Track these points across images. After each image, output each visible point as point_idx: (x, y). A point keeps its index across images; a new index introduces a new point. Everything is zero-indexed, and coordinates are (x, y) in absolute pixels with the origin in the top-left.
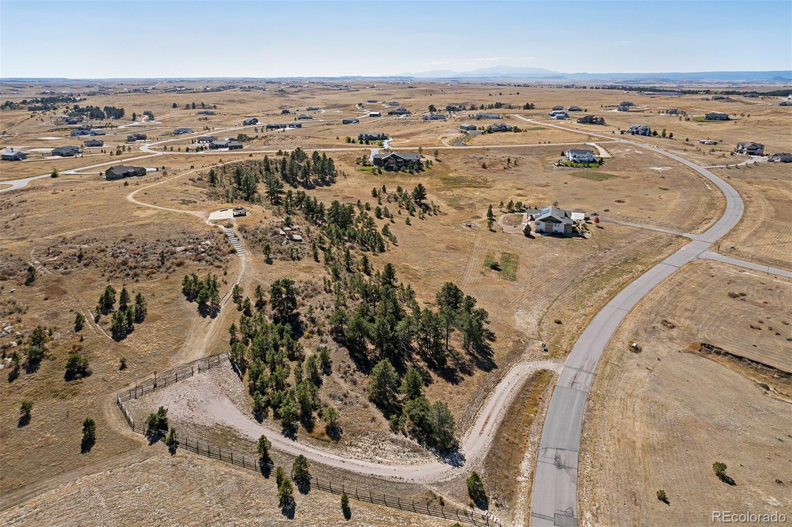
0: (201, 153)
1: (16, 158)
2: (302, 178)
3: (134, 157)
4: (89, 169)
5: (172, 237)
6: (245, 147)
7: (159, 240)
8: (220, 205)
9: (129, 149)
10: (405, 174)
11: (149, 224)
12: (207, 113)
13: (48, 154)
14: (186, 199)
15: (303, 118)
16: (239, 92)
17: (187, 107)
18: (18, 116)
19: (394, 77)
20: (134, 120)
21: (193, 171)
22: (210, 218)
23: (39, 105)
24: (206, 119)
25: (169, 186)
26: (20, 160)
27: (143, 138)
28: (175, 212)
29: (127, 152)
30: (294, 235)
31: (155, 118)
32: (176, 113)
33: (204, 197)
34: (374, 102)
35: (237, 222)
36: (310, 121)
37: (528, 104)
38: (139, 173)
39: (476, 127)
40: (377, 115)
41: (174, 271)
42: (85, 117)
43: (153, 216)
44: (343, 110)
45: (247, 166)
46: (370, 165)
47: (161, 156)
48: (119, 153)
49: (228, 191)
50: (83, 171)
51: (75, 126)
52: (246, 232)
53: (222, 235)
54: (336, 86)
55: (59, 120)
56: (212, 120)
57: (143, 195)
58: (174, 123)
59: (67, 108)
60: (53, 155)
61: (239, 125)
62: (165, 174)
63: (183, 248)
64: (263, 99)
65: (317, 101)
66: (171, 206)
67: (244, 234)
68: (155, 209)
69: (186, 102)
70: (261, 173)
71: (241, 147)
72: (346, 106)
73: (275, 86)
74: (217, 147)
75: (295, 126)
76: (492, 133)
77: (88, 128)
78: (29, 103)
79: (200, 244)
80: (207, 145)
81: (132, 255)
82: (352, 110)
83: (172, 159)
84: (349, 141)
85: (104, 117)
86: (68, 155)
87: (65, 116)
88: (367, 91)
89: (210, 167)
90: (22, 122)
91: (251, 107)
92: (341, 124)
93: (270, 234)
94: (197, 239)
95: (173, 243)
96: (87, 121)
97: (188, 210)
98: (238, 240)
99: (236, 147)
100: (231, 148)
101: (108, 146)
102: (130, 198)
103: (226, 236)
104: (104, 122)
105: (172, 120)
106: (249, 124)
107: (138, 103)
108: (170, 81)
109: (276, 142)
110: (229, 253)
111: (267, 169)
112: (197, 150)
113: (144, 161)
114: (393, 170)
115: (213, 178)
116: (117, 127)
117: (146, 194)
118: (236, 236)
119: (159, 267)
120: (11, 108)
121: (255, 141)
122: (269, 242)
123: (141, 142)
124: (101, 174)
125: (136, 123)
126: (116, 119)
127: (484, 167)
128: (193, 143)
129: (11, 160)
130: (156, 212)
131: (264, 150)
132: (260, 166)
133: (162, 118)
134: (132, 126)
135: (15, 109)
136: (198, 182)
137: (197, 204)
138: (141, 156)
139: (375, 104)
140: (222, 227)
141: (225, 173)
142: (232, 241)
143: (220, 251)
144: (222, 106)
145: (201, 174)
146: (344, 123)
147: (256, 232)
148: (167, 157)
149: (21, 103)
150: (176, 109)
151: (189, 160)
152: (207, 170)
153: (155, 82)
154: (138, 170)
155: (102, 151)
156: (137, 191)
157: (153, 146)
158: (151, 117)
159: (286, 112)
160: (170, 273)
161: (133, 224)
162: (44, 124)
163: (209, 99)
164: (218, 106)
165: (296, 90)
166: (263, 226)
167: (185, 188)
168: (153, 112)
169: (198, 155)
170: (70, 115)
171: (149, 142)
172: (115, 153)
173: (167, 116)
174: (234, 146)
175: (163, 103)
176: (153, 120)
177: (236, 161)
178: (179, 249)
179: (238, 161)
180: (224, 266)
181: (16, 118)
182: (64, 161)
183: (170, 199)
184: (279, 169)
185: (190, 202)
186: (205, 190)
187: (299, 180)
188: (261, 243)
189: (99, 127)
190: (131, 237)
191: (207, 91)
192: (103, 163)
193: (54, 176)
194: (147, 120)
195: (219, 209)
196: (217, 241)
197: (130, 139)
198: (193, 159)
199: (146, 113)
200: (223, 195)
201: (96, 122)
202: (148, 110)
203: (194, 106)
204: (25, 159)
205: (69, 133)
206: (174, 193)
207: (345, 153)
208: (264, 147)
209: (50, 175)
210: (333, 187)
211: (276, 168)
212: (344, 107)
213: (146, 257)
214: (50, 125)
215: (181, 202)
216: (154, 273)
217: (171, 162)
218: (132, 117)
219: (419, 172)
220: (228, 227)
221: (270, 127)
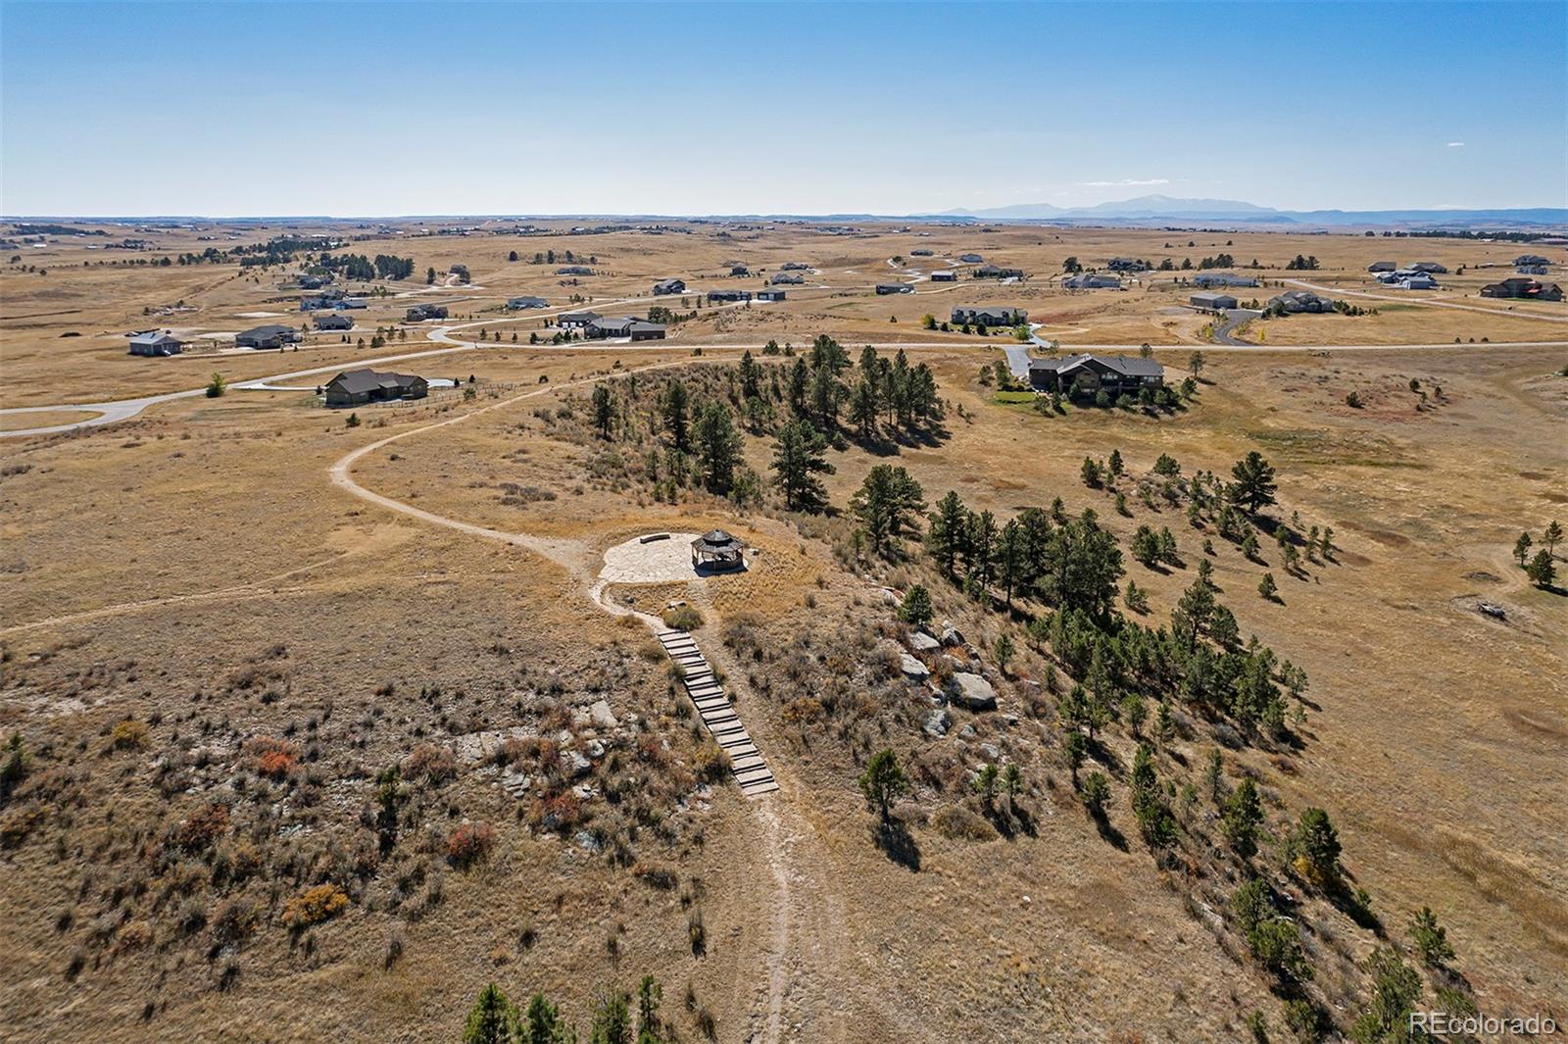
0: (566, 346)
1: (157, 352)
2: (852, 421)
3: (409, 352)
4: (299, 378)
5: (450, 675)
6: (669, 336)
7: (388, 692)
8: (635, 512)
9: (403, 335)
10: (1134, 416)
11: (366, 596)
12: (577, 272)
13: (228, 344)
14: (523, 484)
15: (783, 282)
16: (640, 235)
17: (538, 259)
18: (217, 273)
19: (936, 217)
20: (430, 282)
21: (545, 389)
22: (608, 574)
23: (264, 254)
24: (575, 283)
25: (472, 435)
26: (165, 355)
27: (439, 314)
28: (476, 538)
29: (396, 341)
30: (956, 675)
31: (472, 279)
32: (516, 270)
33: (581, 478)
34: (926, 254)
35: (718, 599)
36: (798, 287)
37: (1300, 259)
38: (408, 392)
39: (1236, 301)
40: (948, 278)
41: (436, 899)
42: (337, 275)
43: (391, 555)
44: (862, 270)
45: (693, 380)
46: (1020, 389)
47: (471, 352)
48: (377, 343)
49: (654, 457)
50: (284, 382)
51: (316, 292)
52: (758, 655)
53: (662, 669)
54: (830, 229)
55: (288, 281)
56: (587, 286)
57: (385, 461)
58: (509, 289)
59: (309, 258)
60: (238, 346)
61: (646, 294)
62: (470, 394)
63: (489, 742)
64: (689, 248)
65: (800, 251)
66: (463, 510)
67: (755, 668)
68: (408, 522)
69: (535, 250)
70: (735, 401)
71: (661, 335)
72: (866, 261)
73: (710, 228)
74: (604, 334)
75: (771, 296)
76: (1286, 315)
77: (338, 296)
78: (247, 251)
79: (566, 723)
80: (580, 331)
81: (251, 779)
82: (883, 270)
83: (497, 359)
84: (932, 325)
85: (373, 276)
86: (268, 345)
87: (302, 273)
88: (896, 238)
89: (594, 379)
90: (221, 284)
91: (666, 262)
92: (872, 294)
93: (863, 672)
94: (557, 690)
95: (449, 710)
96: (340, 282)
97: (524, 530)
98: (733, 698)
99: (648, 336)
100: (637, 337)
101: (361, 330)
102: (339, 473)
103: (679, 676)
104: (369, 286)
105: (506, 284)
106: (667, 293)
107: (443, 251)
108: (508, 220)
109: (745, 325)
110: (702, 783)
111: (751, 391)
112: (556, 340)
113: (428, 364)
114: (1094, 404)
115: (604, 413)
116: (393, 294)
117: (393, 458)
118: (719, 680)
119: (366, 872)
120: (212, 261)
121: (691, 323)
122: (866, 714)
123: (433, 323)
124: (319, 391)
125: (434, 289)
126: (395, 279)
127: (1353, 402)
128: (547, 326)
129: (148, 355)
130: (407, 535)
131: (720, 342)
132: (731, 380)
133: (485, 279)
134: (425, 294)
135: (218, 262)
136: (559, 422)
137: (557, 504)
138: (426, 350)
139: (929, 258)
140: (655, 624)
141: (636, 398)
142: (707, 702)
143: (661, 766)
144: (607, 260)
145: (569, 399)
146: (878, 293)
147: (803, 660)
148: (483, 354)
149: (231, 252)
150: (514, 263)
151: (537, 362)
152: (587, 388)
153: (481, 220)
154: (406, 384)
155: (344, 340)
156: (371, 447)
157: (458, 330)
158: (465, 276)
159: (739, 272)
160: (414, 917)
161: (309, 588)
162: (258, 288)
163: (581, 247)
164: (599, 259)
165: (751, 234)
166: (827, 628)
167: (520, 444)
168: (469, 268)
169: (559, 353)
170: (310, 272)
171: (452, 324)
172: (368, 342)
173: (497, 275)
174: (642, 333)
175: (491, 251)
176: (468, 283)
177: (662, 366)
178: (473, 747)
179: (669, 365)
180: (684, 874)
181: (211, 277)
182: (254, 360)
183: (466, 481)
184: (783, 393)
185: (532, 495)
186: (583, 452)
187: (845, 425)
188: (837, 725)
189: (359, 295)
190: (279, 664)
191: (579, 234)
192: (336, 364)
193: (214, 392)
194: (455, 283)
195: (635, 533)
196: (640, 705)
197: (413, 317)
198: (547, 359)
199: (455, 270)
200: (640, 470)
201: (356, 286)
202: (459, 263)
203: (551, 258)
204: (179, 352)
205: (297, 305)
206: (484, 458)
207: (937, 355)
208: (719, 336)
209: (204, 391)
210: (948, 448)
211: (776, 390)
212: (863, 263)
213: (309, 801)
214: (270, 290)
215: (502, 494)
216: (330, 915)
217: (494, 366)
218: (427, 277)
219: (1171, 413)
220: (680, 628)
221: (715, 297)
